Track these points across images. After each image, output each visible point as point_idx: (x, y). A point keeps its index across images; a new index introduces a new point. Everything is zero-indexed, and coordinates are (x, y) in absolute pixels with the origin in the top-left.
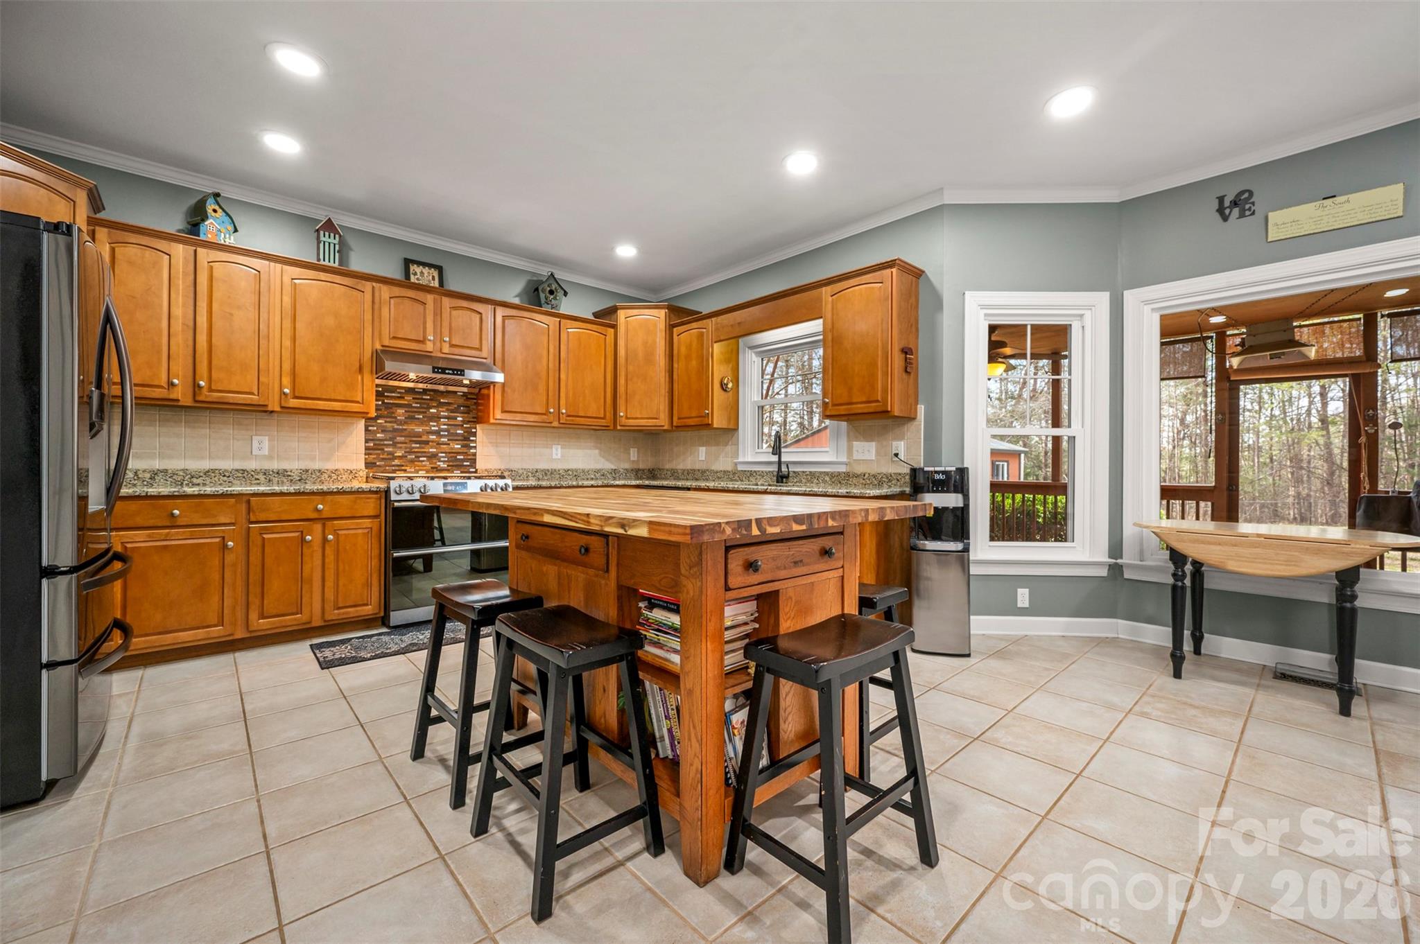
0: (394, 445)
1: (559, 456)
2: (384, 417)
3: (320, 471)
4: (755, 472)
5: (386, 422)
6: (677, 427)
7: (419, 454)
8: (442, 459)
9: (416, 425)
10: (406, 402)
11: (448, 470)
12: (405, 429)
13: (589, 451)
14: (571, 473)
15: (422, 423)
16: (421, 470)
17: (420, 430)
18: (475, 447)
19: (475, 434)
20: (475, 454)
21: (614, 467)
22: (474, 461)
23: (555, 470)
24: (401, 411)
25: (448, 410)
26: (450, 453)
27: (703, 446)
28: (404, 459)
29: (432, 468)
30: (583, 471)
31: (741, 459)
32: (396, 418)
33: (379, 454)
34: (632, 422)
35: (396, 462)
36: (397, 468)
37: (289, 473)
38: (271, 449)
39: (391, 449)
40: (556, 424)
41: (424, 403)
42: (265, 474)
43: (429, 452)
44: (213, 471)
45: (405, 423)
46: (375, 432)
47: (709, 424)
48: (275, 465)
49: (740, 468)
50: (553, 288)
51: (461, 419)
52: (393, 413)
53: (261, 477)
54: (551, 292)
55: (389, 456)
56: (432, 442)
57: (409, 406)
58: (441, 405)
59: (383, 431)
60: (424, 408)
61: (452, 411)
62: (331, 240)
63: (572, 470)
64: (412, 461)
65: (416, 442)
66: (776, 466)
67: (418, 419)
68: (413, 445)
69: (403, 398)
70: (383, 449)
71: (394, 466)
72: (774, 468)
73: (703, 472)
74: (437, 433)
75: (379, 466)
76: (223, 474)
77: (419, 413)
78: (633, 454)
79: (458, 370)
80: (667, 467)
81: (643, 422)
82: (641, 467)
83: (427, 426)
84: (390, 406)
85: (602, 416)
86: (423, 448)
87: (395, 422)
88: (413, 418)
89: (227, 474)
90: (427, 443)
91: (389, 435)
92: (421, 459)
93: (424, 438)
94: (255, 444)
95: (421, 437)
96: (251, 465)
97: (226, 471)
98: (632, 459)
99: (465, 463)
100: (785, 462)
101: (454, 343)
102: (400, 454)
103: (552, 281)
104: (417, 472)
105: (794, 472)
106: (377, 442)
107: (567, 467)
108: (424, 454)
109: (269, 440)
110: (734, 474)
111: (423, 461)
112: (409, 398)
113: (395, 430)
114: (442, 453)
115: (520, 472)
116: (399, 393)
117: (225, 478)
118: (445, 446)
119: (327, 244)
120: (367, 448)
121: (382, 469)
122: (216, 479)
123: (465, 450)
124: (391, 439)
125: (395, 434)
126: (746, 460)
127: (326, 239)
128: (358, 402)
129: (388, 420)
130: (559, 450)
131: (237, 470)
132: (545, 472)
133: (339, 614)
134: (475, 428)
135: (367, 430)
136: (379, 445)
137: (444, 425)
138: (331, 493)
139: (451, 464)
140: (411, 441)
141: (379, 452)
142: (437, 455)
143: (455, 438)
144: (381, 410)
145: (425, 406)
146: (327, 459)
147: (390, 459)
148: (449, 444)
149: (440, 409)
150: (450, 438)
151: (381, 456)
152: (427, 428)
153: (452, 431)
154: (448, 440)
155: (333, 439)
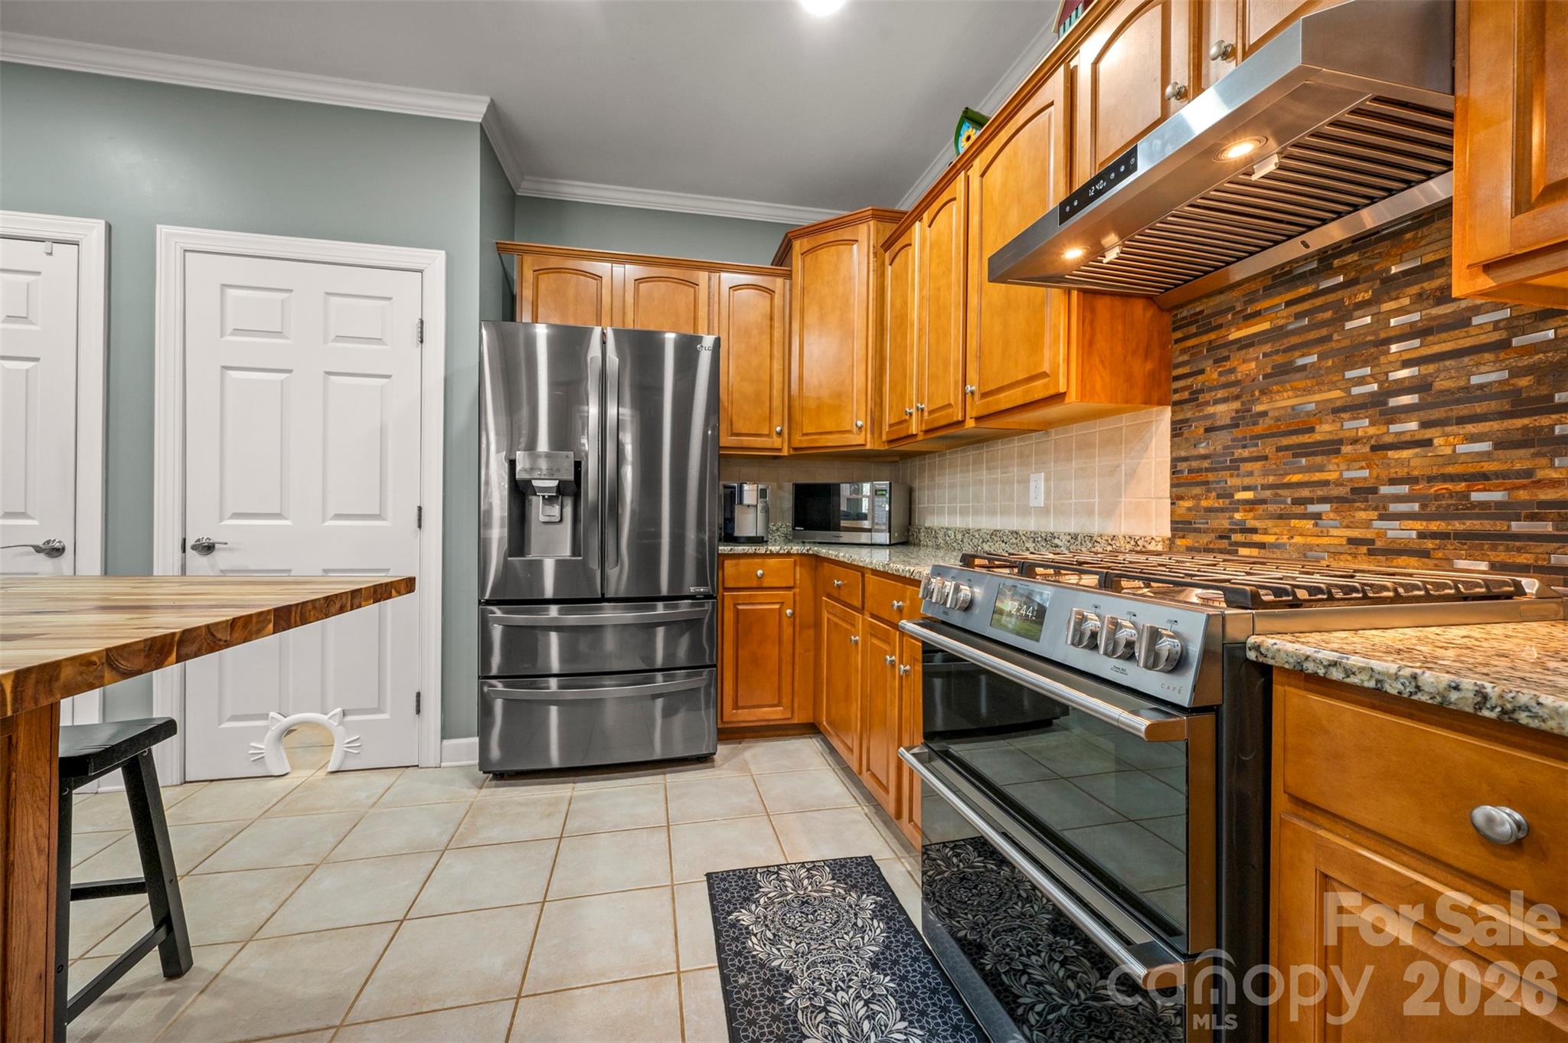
7: (1305, 493)
8: (1394, 508)
11: (1424, 554)
15: (1317, 377)
26: (1431, 479)
29: (1351, 541)
33: (1199, 498)
37: (1056, 541)
38: (1046, 496)
41: (1325, 307)
43: (1339, 483)
45: (1263, 392)
46: (1194, 438)
48: (1051, 525)
52: (1230, 371)
56: (1355, 441)
57: (1274, 333)
58: (1390, 285)
59: (1211, 431)
60: (1324, 324)
61: (1436, 301)
64: (1282, 516)
65: (1298, 451)
67: (1304, 367)
68: (1290, 462)
71: (1231, 530)
74: (1377, 406)
77: (1305, 347)
83: (1334, 385)
86: (1321, 469)
90: (1332, 447)
92: (1313, 508)
93: (1325, 430)
94: (1032, 487)
95: (1312, 430)
96: (1030, 524)
106: (1197, 464)
108: (1320, 492)
109: (1046, 479)
114: (1393, 482)
118: (1405, 454)
120: (1175, 482)
122: (997, 545)
135: (1175, 434)
136: (1199, 470)
137: (1406, 364)
139: (1434, 526)
141: (1197, 490)
142: (1374, 490)
143: (1463, 410)
144: (1202, 372)
145: (1328, 315)
146: (1109, 512)
147: (1222, 510)
148: (1428, 443)
149: (1387, 307)
150: (1436, 414)
151: (1204, 503)
152: (1337, 394)
153: (1440, 384)
154: (1425, 425)
155: (1118, 466)
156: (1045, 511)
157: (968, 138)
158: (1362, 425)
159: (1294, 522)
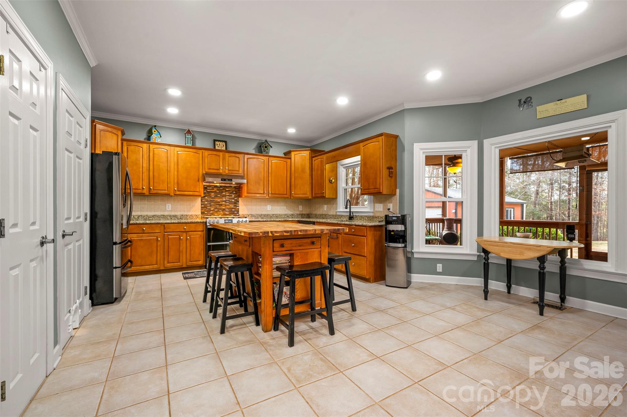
0: (210, 206)
1: (270, 209)
2: (207, 196)
3: (186, 215)
4: (343, 215)
5: (208, 198)
6: (314, 197)
7: (219, 209)
8: (227, 211)
9: (218, 199)
10: (215, 191)
11: (229, 215)
12: (214, 200)
13: (282, 207)
14: (274, 215)
15: (220, 198)
16: (220, 215)
17: (219, 200)
18: (239, 206)
19: (238, 202)
20: (238, 209)
21: (292, 213)
22: (238, 211)
23: (269, 215)
24: (213, 194)
25: (229, 193)
26: (230, 208)
27: (326, 205)
28: (214, 211)
29: (224, 214)
30: (280, 215)
31: (338, 210)
32: (211, 196)
33: (205, 209)
34: (297, 196)
35: (211, 212)
36: (211, 214)
37: (177, 216)
38: (172, 208)
39: (209, 208)
40: (267, 197)
41: (221, 191)
42: (170, 216)
43: (222, 208)
44: (155, 215)
45: (214, 198)
46: (204, 202)
47: (324, 197)
48: (173, 213)
49: (338, 214)
50: (267, 145)
51: (234, 196)
52: (210, 195)
53: (169, 217)
54: (266, 147)
55: (209, 210)
57: (216, 192)
58: (226, 191)
59: (207, 201)
60: (220, 192)
61: (230, 193)
62: (190, 137)
63: (275, 214)
64: (217, 212)
65: (218, 205)
66: (349, 213)
67: (218, 196)
68: (217, 206)
69: (213, 189)
70: (207, 208)
71: (210, 213)
72: (348, 214)
73: (326, 215)
74: (225, 201)
75: (206, 213)
76: (158, 216)
77: (219, 194)
78: (301, 208)
79: (230, 179)
80: (314, 213)
81: (301, 196)
82: (304, 213)
84: (209, 192)
85: (285, 193)
86: (220, 207)
87: (211, 198)
88: (217, 196)
89: (159, 217)
90: (221, 205)
91: (209, 202)
92: (220, 211)
93: (221, 203)
94: (167, 206)
95: (219, 203)
96: (166, 213)
97: (158, 215)
98: (300, 210)
99: (235, 212)
100: (352, 212)
101: (229, 169)
102: (213, 209)
103: (266, 143)
104: (218, 215)
105: (356, 216)
106: (205, 205)
107: (273, 213)
108: (220, 209)
109: (171, 205)
110: (336, 216)
111: (220, 212)
112: (215, 189)
113: (211, 201)
114: (227, 208)
115: (255, 215)
116: (212, 187)
117: (158, 218)
119: (188, 138)
120: (202, 207)
121: (206, 214)
122: (156, 218)
123: (235, 207)
124: (209, 204)
125: (211, 202)
126: (340, 211)
127: (188, 136)
128: (198, 192)
129: (209, 197)
130: (270, 207)
131: (162, 215)
132: (265, 215)
133: (191, 263)
134: (239, 199)
135: (201, 201)
137: (228, 198)
138: (189, 223)
139: (230, 212)
140: (216, 204)
141: (205, 208)
142: (225, 209)
143: (232, 203)
144: (206, 194)
145: (221, 192)
146: (189, 211)
147: (209, 211)
148: (229, 205)
149: (226, 193)
150: (230, 203)
151: (206, 210)
152: (222, 200)
153: (230, 201)
154: (229, 204)
155: (191, 204)
156: (171, 211)
157: (155, 131)
158: (224, 203)
159: (218, 212)
